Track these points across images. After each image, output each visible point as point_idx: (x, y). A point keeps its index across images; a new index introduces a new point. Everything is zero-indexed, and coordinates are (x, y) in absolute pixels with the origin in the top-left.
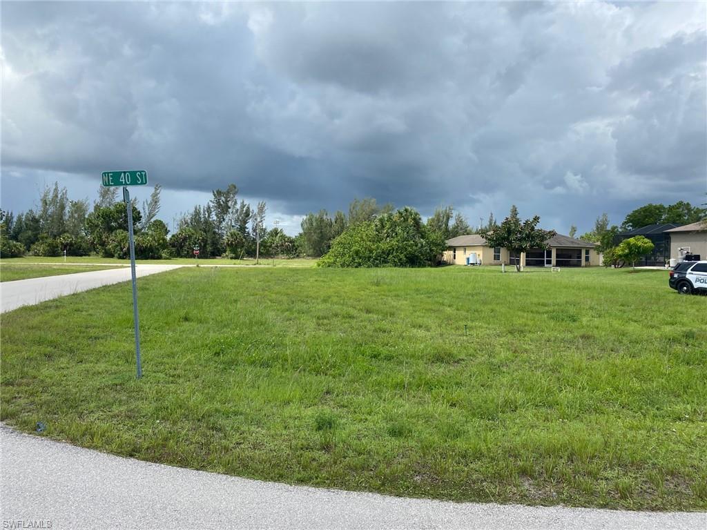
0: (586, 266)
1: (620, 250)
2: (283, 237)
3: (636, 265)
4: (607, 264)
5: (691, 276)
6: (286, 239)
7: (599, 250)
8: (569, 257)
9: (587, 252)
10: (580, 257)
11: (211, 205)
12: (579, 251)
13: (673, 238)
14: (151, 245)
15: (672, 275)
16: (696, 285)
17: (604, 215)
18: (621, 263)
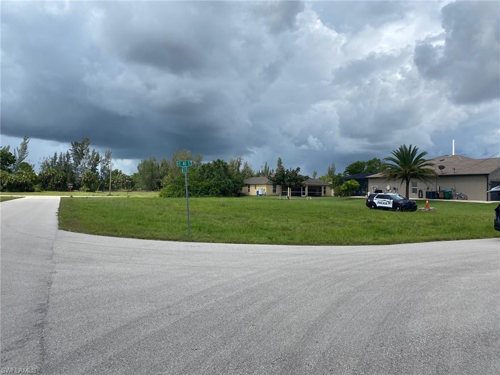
0: (324, 196)
1: (343, 187)
2: (124, 176)
3: (351, 196)
4: (336, 195)
5: (376, 201)
6: (126, 178)
7: (331, 187)
8: (315, 191)
9: (325, 188)
10: (321, 191)
11: (70, 152)
12: (321, 187)
13: (369, 181)
14: (26, 182)
15: (367, 201)
16: (378, 205)
17: (333, 165)
18: (343, 194)
